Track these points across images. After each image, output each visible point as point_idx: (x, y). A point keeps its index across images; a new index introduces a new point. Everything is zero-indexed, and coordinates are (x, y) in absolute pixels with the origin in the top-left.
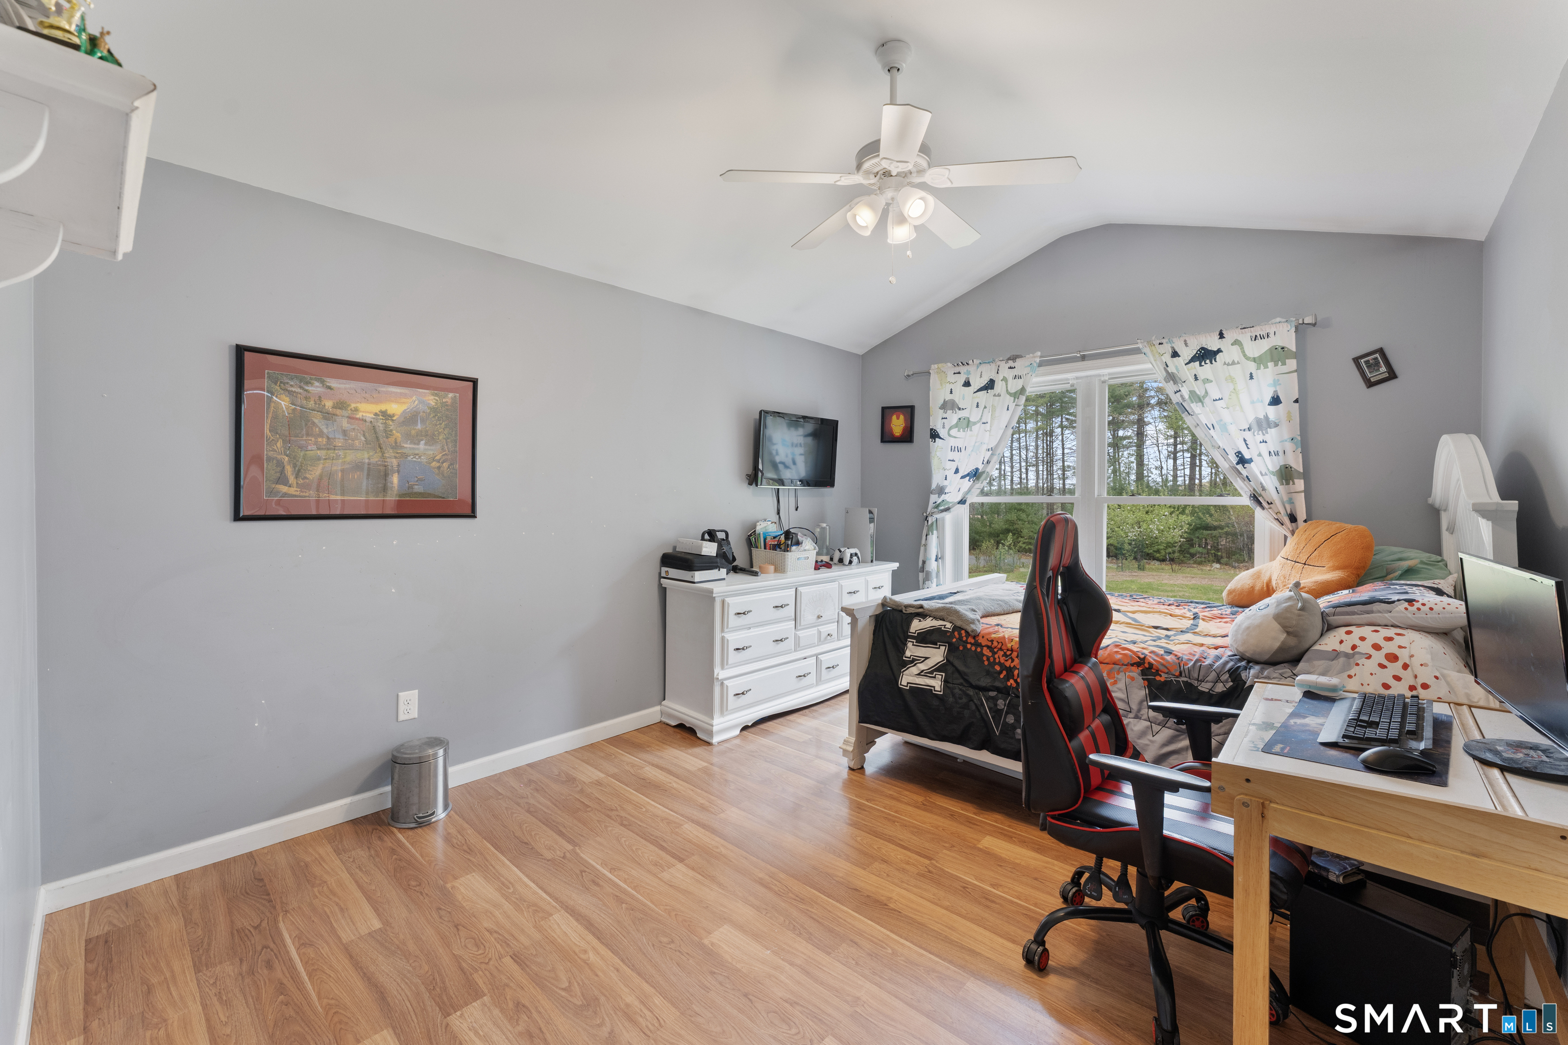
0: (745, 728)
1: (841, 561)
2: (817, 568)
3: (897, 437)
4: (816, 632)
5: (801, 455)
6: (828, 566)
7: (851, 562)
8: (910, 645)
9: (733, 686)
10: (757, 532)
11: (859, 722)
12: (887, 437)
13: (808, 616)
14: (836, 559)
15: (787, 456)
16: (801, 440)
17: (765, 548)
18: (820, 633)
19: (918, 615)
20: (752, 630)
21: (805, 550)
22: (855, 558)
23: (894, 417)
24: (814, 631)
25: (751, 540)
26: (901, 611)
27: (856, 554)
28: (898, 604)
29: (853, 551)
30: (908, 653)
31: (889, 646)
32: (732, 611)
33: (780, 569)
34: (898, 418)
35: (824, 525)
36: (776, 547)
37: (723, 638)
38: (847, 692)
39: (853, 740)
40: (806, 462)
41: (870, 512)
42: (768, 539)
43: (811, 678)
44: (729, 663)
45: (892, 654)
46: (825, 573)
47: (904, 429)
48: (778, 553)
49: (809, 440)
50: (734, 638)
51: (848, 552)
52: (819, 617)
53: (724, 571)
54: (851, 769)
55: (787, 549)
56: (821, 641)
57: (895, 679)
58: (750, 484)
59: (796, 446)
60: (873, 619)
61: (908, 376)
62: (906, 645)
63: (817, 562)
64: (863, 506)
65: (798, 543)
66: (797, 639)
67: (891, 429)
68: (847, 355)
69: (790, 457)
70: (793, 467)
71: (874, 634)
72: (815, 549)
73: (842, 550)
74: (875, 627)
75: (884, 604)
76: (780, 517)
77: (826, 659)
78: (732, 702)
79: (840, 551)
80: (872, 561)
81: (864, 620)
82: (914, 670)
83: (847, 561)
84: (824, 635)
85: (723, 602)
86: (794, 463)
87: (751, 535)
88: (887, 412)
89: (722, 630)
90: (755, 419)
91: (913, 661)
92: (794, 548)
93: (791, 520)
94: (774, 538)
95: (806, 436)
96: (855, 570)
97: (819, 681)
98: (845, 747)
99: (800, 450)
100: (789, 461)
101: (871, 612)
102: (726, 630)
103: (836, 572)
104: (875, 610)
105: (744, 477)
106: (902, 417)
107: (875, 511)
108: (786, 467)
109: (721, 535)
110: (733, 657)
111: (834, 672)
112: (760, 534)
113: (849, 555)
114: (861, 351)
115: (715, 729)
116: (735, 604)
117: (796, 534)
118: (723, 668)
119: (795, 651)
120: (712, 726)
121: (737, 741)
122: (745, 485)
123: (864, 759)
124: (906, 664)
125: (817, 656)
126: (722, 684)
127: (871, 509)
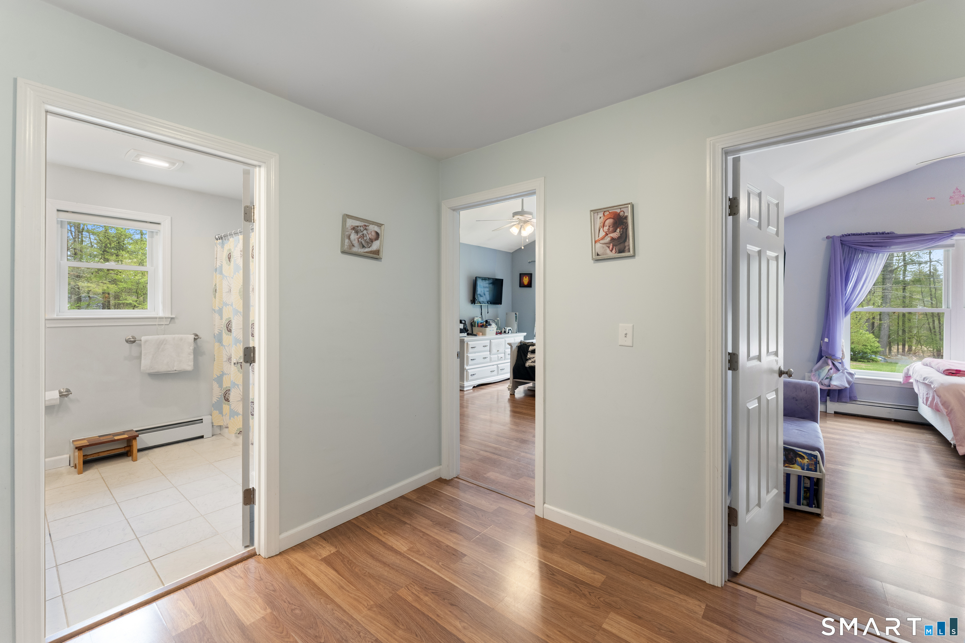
0: (474, 387)
1: (505, 332)
2: (497, 334)
3: (526, 285)
4: (497, 356)
5: (487, 291)
6: (501, 333)
7: (508, 332)
8: (529, 354)
9: (471, 372)
10: (475, 321)
11: (513, 379)
12: (522, 285)
13: (494, 350)
14: (503, 332)
15: (481, 292)
16: (487, 285)
17: (478, 327)
18: (498, 357)
19: (531, 345)
20: (476, 354)
21: (493, 327)
22: (510, 331)
23: (524, 277)
24: (496, 356)
25: (473, 324)
26: (526, 344)
27: (510, 330)
28: (526, 343)
29: (509, 328)
30: (528, 357)
31: (522, 354)
32: (470, 347)
33: (484, 334)
34: (526, 278)
35: (498, 319)
36: (482, 326)
37: (467, 355)
38: (509, 379)
39: (511, 385)
40: (489, 294)
41: (516, 314)
42: (479, 324)
43: (495, 373)
44: (469, 364)
45: (523, 357)
46: (499, 336)
47: (528, 282)
48: (483, 329)
49: (491, 285)
50: (471, 356)
51: (508, 329)
52: (498, 351)
53: (466, 334)
54: (510, 394)
55: (486, 327)
56: (498, 360)
57: (524, 364)
58: (472, 303)
59: (485, 288)
60: (517, 347)
61: (530, 262)
62: (527, 354)
63: (496, 332)
64: (513, 311)
65: (490, 325)
66: (491, 358)
67: (523, 282)
68: (506, 253)
69: (483, 292)
70: (484, 296)
71: (518, 352)
72: (496, 327)
73: (505, 328)
74: (518, 350)
75: (521, 343)
76: (482, 316)
77: (501, 366)
78: (470, 378)
79: (505, 329)
80: (516, 332)
81: (515, 347)
82: (530, 361)
83: (507, 332)
84: (500, 358)
85: (467, 343)
86: (485, 294)
87: (472, 322)
88: (522, 275)
89: (467, 353)
90: (474, 280)
91: (530, 359)
92: (489, 326)
93: (486, 317)
94: (481, 323)
95: (489, 284)
96: (510, 335)
97: (498, 374)
98: (509, 387)
99: (488, 289)
100: (482, 294)
101: (517, 345)
102: (468, 353)
103: (503, 335)
104: (518, 344)
105: (470, 301)
106: (527, 277)
107: (517, 313)
108: (481, 296)
109: (463, 322)
110: (470, 362)
111: (503, 371)
112: (476, 322)
113: (508, 330)
114: (511, 252)
115: (465, 385)
116: (471, 344)
117: (490, 322)
118: (467, 366)
119: (490, 362)
120: (464, 385)
121: (472, 391)
122: (470, 304)
123: (514, 392)
124: (527, 360)
125: (497, 365)
126: (467, 371)
127: (516, 313)
